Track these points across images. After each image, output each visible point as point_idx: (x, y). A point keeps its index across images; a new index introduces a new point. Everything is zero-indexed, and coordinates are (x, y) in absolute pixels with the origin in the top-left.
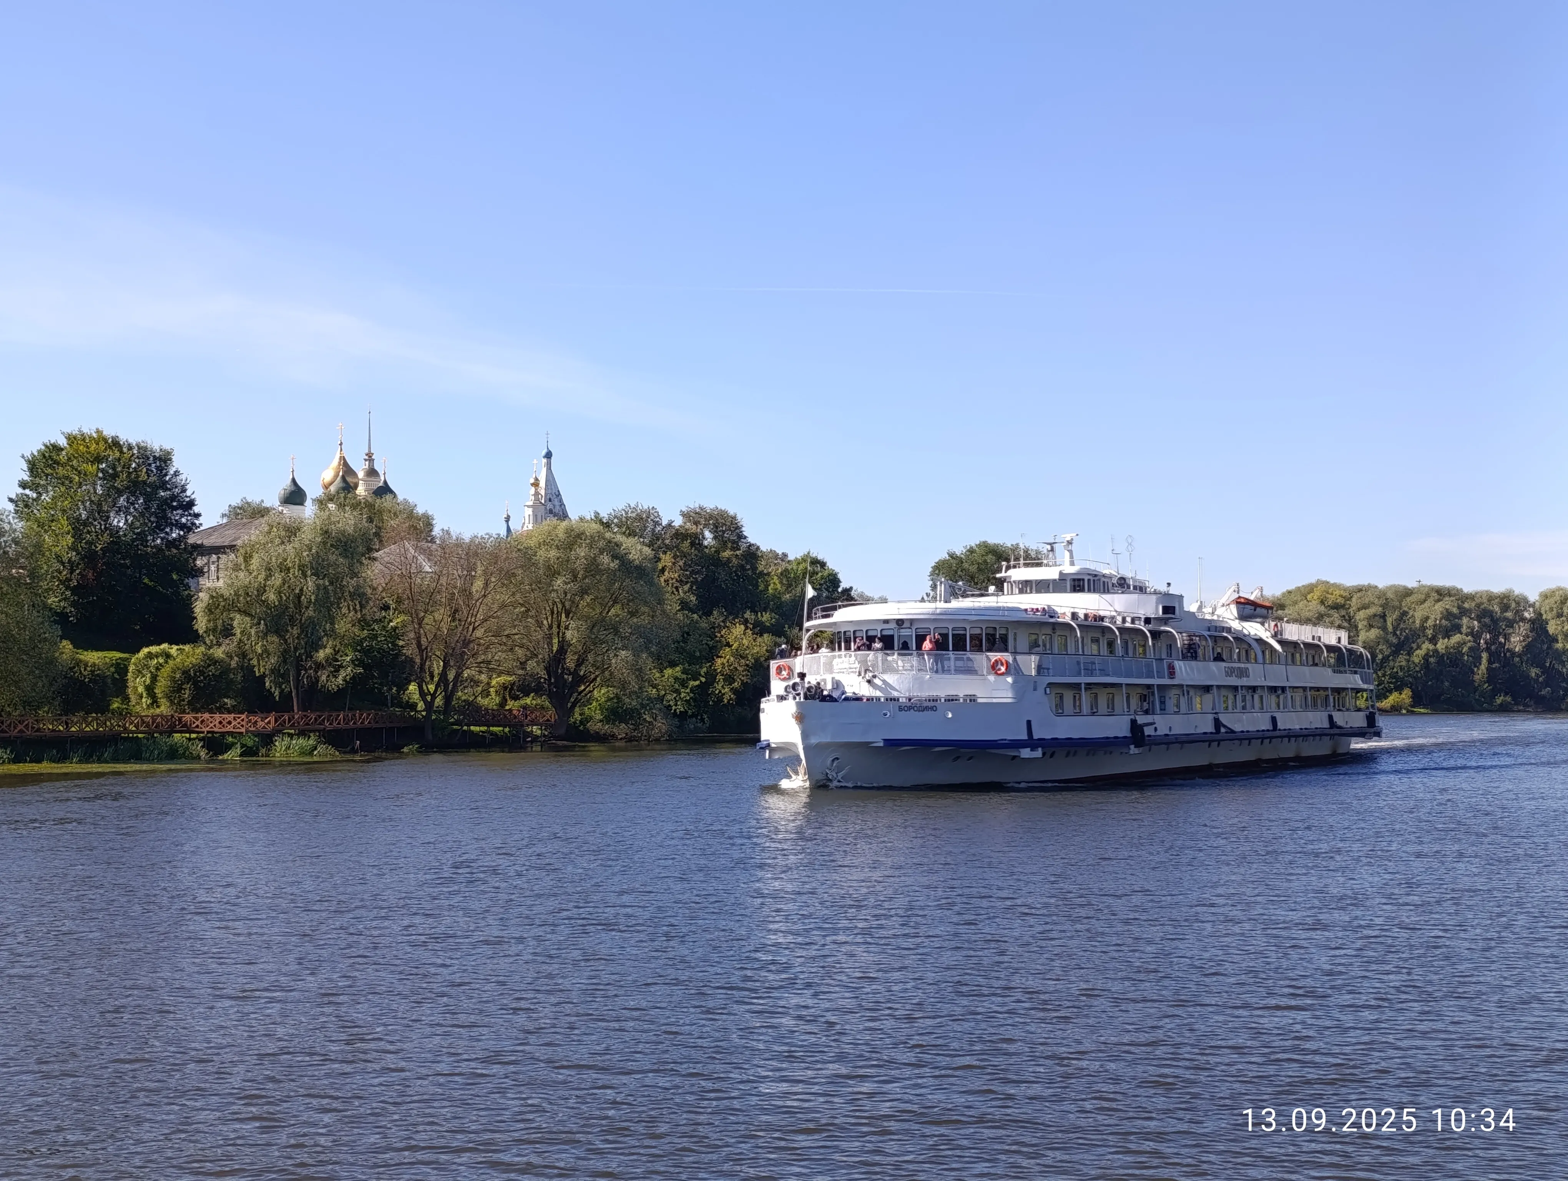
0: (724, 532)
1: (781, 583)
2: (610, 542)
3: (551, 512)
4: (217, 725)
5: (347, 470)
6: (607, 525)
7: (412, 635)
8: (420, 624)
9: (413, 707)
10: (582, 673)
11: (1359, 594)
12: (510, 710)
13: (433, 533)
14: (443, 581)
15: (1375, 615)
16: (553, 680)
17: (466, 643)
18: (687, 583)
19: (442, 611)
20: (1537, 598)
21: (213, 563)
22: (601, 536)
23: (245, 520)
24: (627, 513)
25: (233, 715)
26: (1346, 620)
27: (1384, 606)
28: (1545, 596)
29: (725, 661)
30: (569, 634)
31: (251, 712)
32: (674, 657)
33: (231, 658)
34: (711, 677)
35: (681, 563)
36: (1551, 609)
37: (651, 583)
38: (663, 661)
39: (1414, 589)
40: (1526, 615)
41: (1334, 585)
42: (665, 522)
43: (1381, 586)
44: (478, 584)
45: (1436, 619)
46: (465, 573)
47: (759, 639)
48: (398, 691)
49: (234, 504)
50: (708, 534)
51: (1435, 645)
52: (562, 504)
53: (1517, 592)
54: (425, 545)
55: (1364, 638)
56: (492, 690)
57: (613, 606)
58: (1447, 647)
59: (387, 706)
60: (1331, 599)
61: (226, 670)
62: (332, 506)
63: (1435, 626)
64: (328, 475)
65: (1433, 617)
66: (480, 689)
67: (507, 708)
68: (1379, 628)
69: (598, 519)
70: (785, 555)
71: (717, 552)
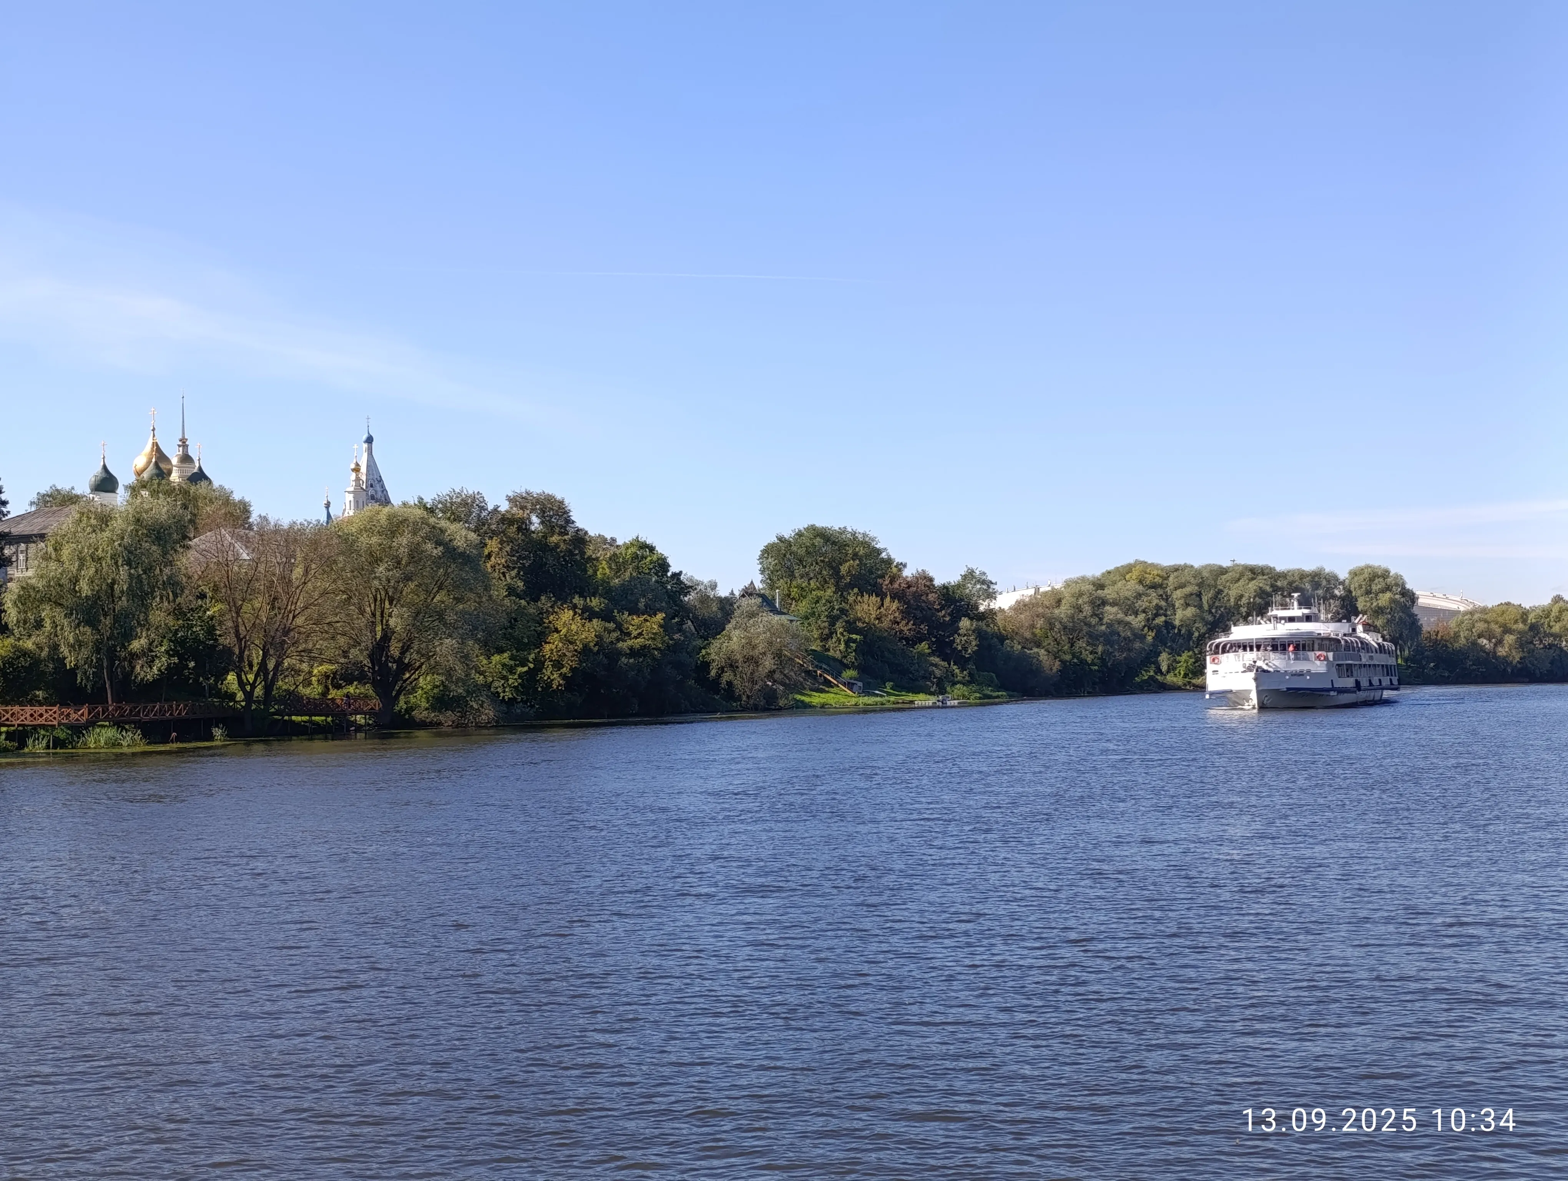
0: (551, 517)
1: (610, 568)
2: (434, 527)
3: (373, 497)
4: (29, 717)
5: (160, 456)
6: (431, 511)
7: (230, 624)
8: (238, 613)
9: (232, 696)
10: (406, 661)
11: (1175, 574)
12: (333, 700)
13: (251, 520)
14: (261, 568)
15: (1192, 594)
16: (377, 668)
17: (287, 632)
18: (514, 568)
19: (260, 599)
20: (1347, 576)
21: (22, 552)
22: (424, 521)
23: (55, 508)
24: (451, 498)
25: (44, 708)
26: (1163, 599)
27: (1200, 585)
28: (1354, 574)
29: (553, 647)
30: (392, 622)
31: (64, 704)
32: (502, 643)
33: (41, 649)
34: (540, 664)
35: (508, 549)
36: (1360, 586)
37: (476, 569)
38: (490, 647)
39: (1229, 568)
40: (1337, 592)
41: (1152, 565)
42: (490, 507)
43: (1197, 565)
44: (298, 572)
45: (1250, 597)
46: (284, 560)
47: (588, 624)
48: (216, 682)
49: (43, 492)
50: (535, 519)
52: (384, 490)
53: (1327, 570)
54: (242, 532)
55: (1181, 615)
56: (314, 679)
57: (438, 592)
59: (204, 696)
60: (1149, 579)
61: (37, 662)
62: (145, 493)
63: (1249, 603)
64: (141, 461)
65: (1247, 595)
66: (301, 678)
67: (330, 697)
68: (1195, 606)
69: (422, 504)
70: (613, 540)
71: (545, 537)
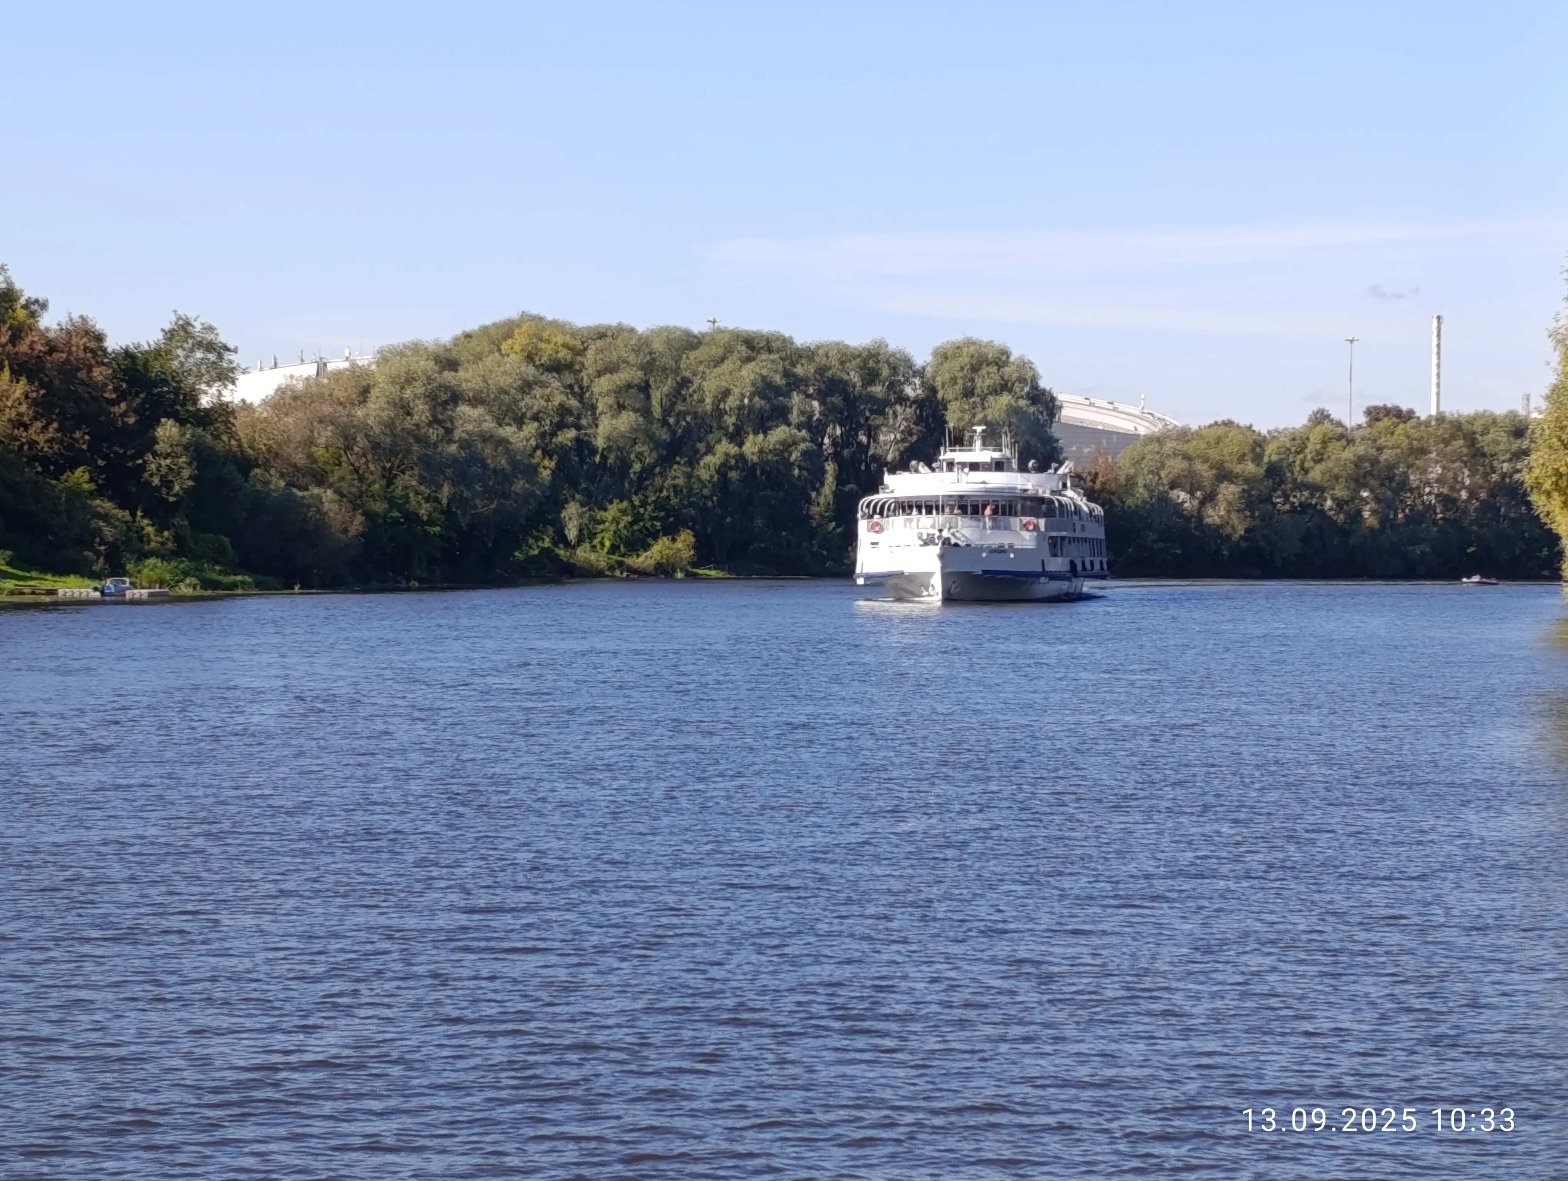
11: (599, 343)
15: (629, 386)
20: (929, 359)
26: (574, 394)
27: (648, 367)
28: (944, 356)
36: (954, 381)
39: (704, 335)
40: (909, 391)
41: (554, 324)
43: (641, 327)
45: (743, 396)
51: (741, 445)
53: (892, 347)
55: (608, 428)
58: (761, 451)
60: (547, 352)
63: (741, 408)
65: (736, 391)
68: (636, 411)
